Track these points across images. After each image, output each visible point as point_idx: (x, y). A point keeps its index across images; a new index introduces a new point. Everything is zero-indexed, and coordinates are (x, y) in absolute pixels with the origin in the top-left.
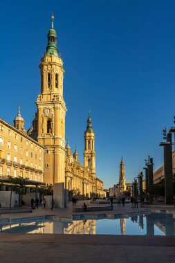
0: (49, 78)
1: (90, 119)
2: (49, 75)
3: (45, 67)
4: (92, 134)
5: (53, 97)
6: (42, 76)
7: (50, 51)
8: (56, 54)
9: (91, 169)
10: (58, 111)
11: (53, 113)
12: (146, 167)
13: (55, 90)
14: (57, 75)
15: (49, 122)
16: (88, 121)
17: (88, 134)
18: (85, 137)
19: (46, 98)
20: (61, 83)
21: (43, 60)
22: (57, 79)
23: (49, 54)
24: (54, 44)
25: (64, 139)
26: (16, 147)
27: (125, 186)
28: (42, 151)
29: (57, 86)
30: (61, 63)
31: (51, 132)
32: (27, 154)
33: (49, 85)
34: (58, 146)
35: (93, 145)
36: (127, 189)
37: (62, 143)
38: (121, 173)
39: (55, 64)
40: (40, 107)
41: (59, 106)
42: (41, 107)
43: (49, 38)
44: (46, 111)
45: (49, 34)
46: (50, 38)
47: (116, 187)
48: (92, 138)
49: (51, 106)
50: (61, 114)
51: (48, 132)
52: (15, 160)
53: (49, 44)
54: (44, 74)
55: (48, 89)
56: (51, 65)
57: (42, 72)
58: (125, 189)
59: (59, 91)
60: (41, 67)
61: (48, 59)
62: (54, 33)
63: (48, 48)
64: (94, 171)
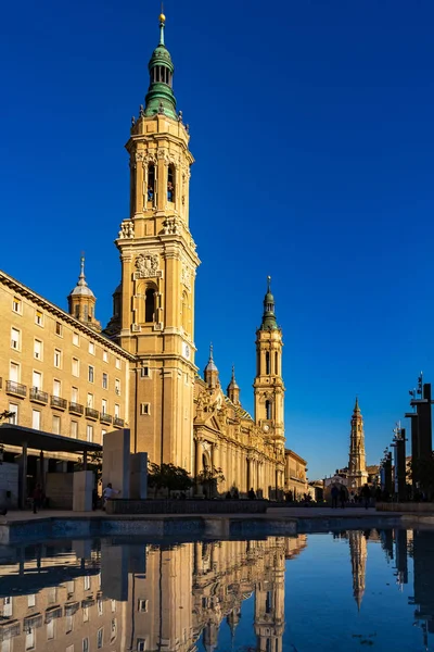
0: (151, 177)
1: (271, 297)
2: (151, 167)
3: (141, 147)
4: (277, 336)
5: (160, 227)
6: (134, 171)
7: (154, 104)
8: (169, 112)
9: (273, 427)
10: (173, 264)
11: (159, 267)
12: (414, 411)
13: (167, 208)
14: (172, 169)
15: (151, 292)
16: (266, 303)
17: (265, 336)
18: (258, 343)
19: (141, 228)
20: (183, 188)
21: (136, 129)
22: (171, 179)
23: (150, 113)
24: (166, 88)
25: (190, 338)
26: (38, 348)
27: (365, 474)
28: (122, 365)
30: (185, 137)
31: (157, 321)
32: (76, 369)
34: (172, 358)
35: (278, 362)
36: (369, 480)
37: (185, 348)
38: (354, 438)
39: (165, 137)
40: (126, 252)
41: (175, 248)
42: (130, 253)
43: (152, 71)
44: (142, 263)
45: (151, 61)
46: (156, 72)
47: (341, 474)
48: (276, 345)
49: (155, 251)
50: (184, 271)
51: (149, 319)
52: (37, 381)
53: (151, 87)
54: (139, 167)
55: (148, 205)
56: (156, 141)
57: (133, 162)
58: (364, 481)
59: (180, 211)
60: (131, 147)
61: (148, 126)
62: (164, 57)
63: (149, 98)
64: (280, 432)
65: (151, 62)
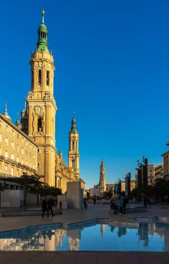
0: (40, 75)
1: (75, 120)
2: (40, 72)
3: (36, 64)
4: (77, 135)
5: (44, 95)
6: (33, 73)
7: (41, 47)
8: (47, 50)
9: (75, 170)
10: (49, 109)
11: (44, 111)
13: (46, 88)
14: (48, 73)
15: (40, 120)
16: (73, 123)
17: (72, 135)
18: (70, 138)
19: (36, 95)
20: (51, 80)
21: (33, 56)
22: (48, 77)
23: (39, 50)
24: (45, 40)
25: (54, 138)
26: (13, 144)
27: (105, 187)
28: (35, 149)
29: (48, 84)
30: (52, 60)
31: (42, 131)
32: (23, 152)
33: (40, 82)
34: (49, 146)
35: (77, 145)
36: (107, 189)
37: (52, 142)
38: (101, 174)
39: (46, 60)
40: (30, 104)
41: (50, 104)
42: (32, 105)
43: (39, 33)
44: (37, 108)
46: (41, 34)
47: (96, 187)
48: (77, 139)
49: (42, 104)
50: (52, 112)
51: (38, 130)
52: (13, 157)
53: (39, 40)
54: (35, 71)
55: (39, 86)
56: (42, 62)
57: (32, 69)
58: (105, 190)
59: (50, 89)
60: (32, 63)
61: (38, 55)
62: (44, 28)
63: (38, 44)
64: (78, 172)
65: (39, 30)
